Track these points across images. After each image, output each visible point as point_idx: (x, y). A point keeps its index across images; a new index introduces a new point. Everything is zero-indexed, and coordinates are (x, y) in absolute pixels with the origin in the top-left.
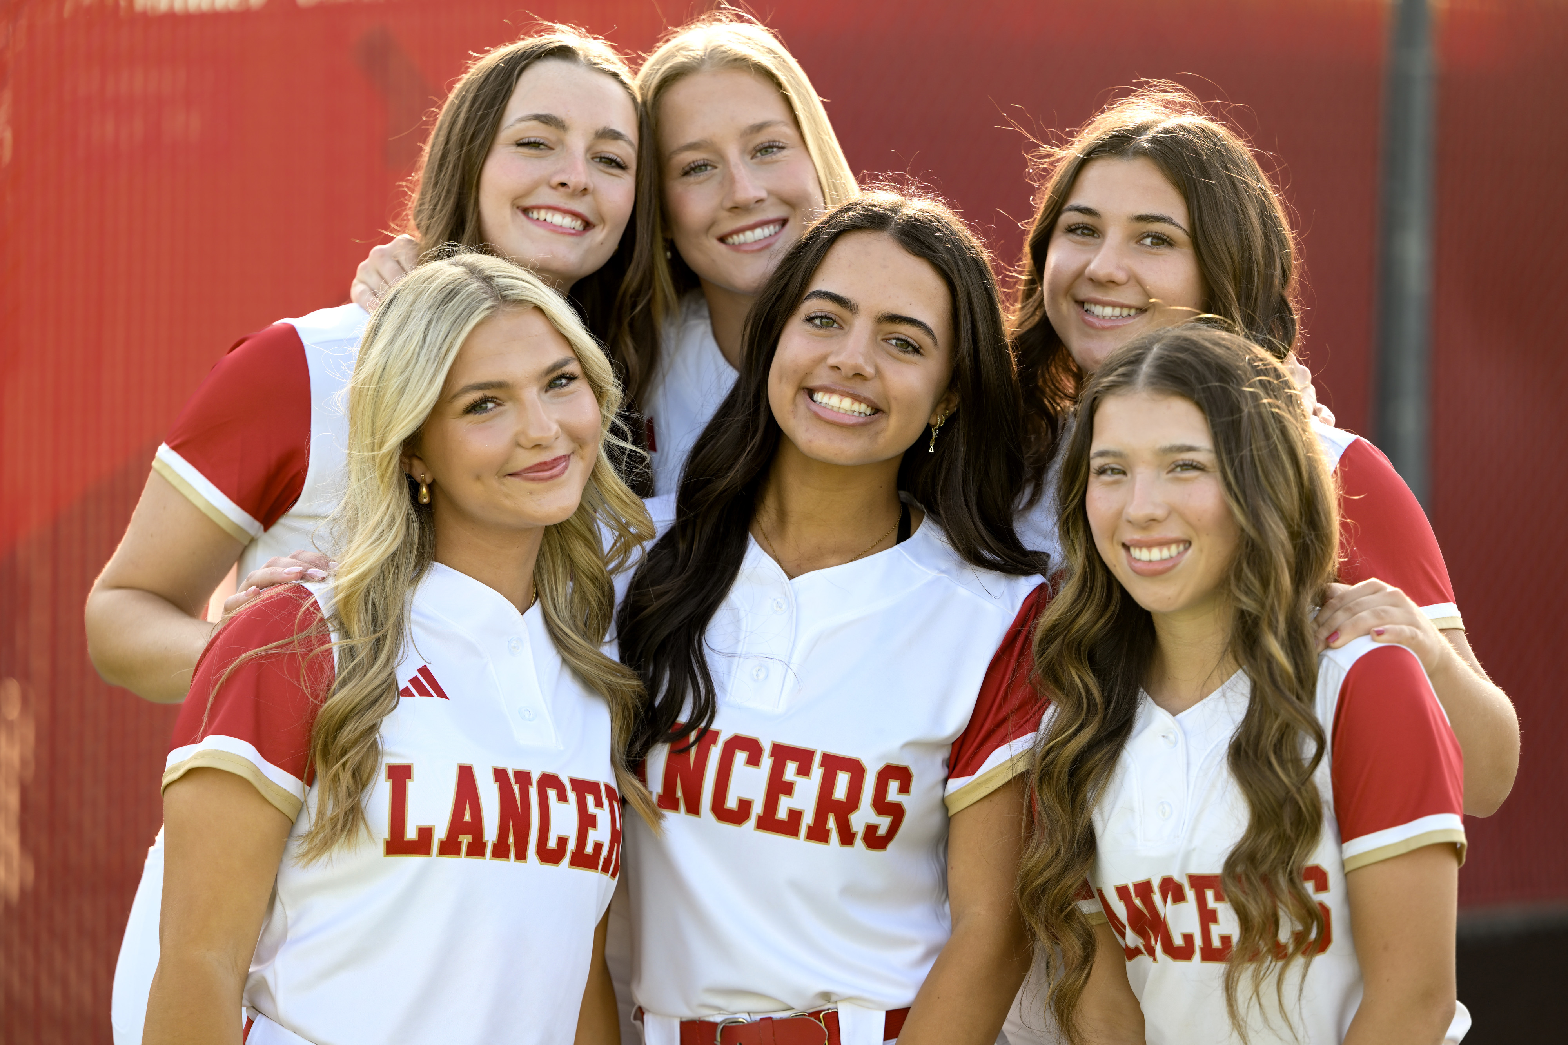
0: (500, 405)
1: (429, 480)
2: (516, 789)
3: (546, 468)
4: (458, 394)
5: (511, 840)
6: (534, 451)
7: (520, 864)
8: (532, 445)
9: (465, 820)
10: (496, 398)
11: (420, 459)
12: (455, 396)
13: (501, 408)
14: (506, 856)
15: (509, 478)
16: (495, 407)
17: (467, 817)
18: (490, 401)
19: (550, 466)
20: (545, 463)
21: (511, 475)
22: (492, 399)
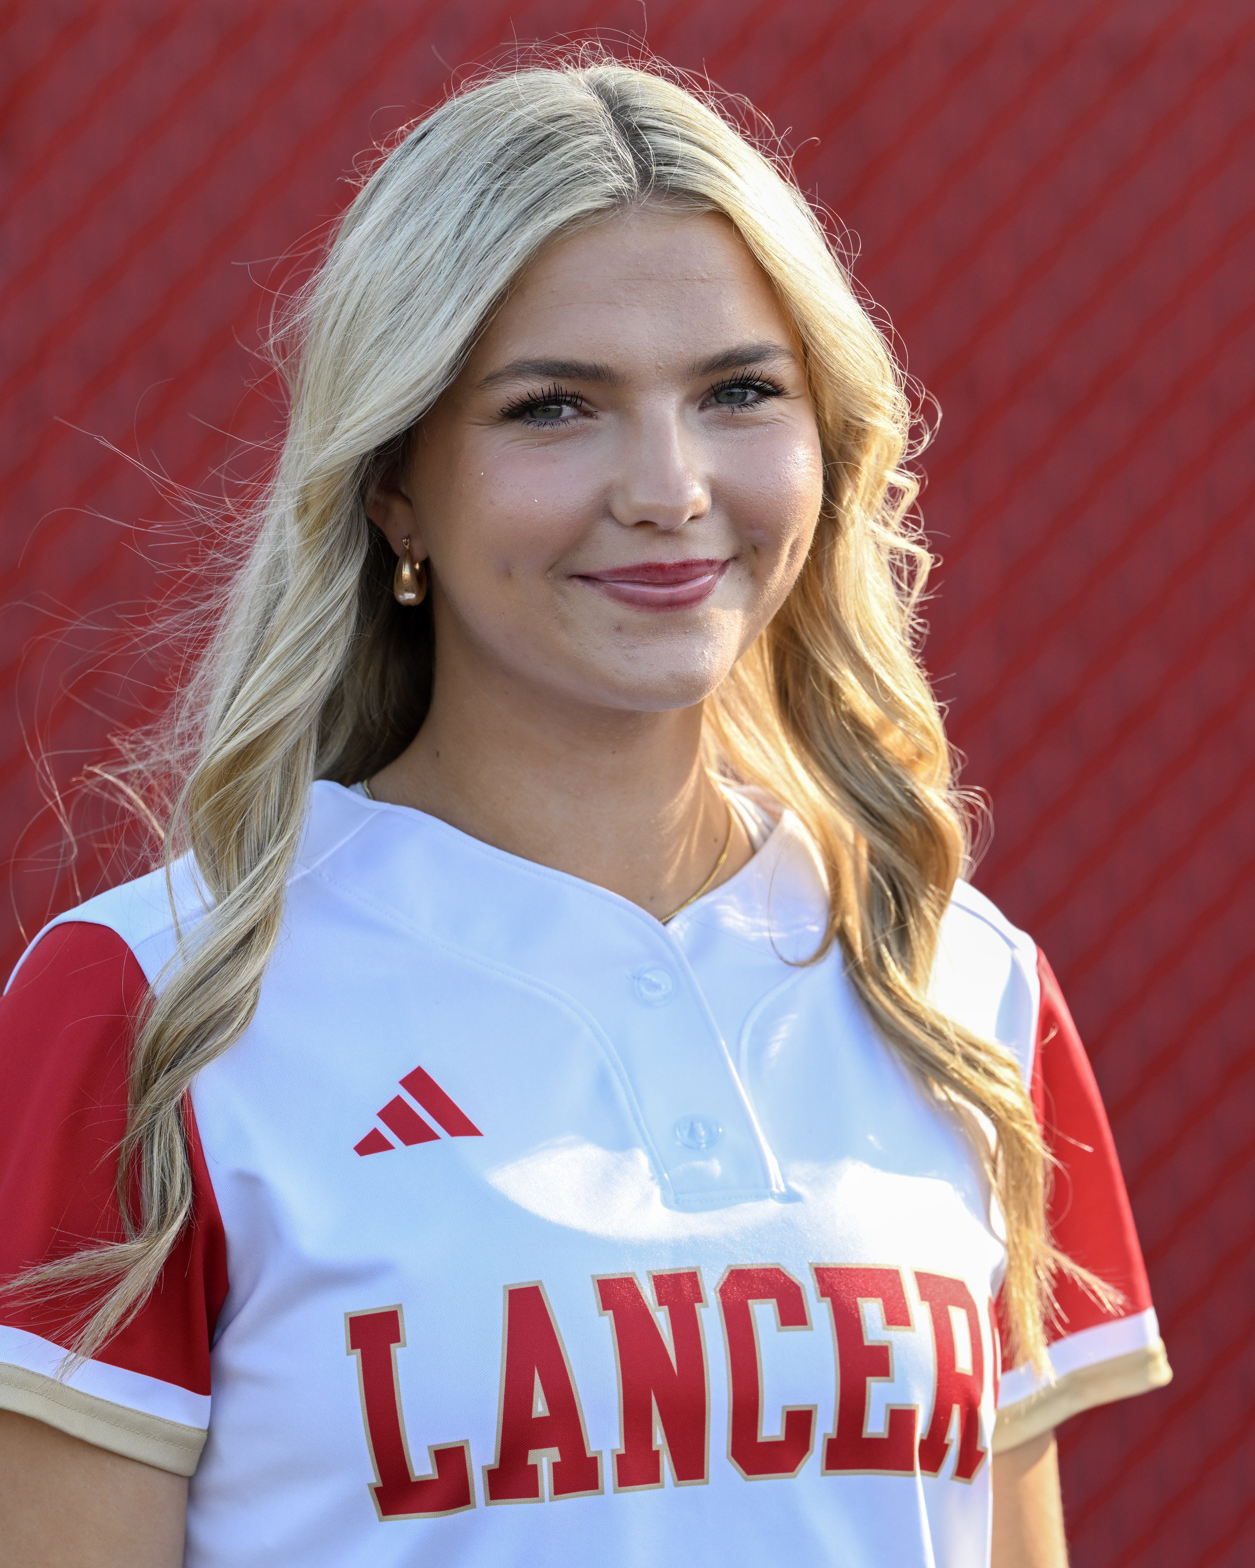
0: (587, 414)
1: (419, 554)
2: (662, 1318)
3: (660, 579)
4: (499, 375)
5: (659, 1439)
6: (640, 534)
7: (691, 1488)
8: (637, 519)
9: (535, 1415)
10: (582, 399)
11: (407, 501)
12: (494, 378)
13: (588, 421)
14: (652, 1477)
15: (579, 584)
16: (574, 417)
17: (540, 1408)
18: (568, 403)
19: (672, 577)
20: (661, 568)
21: (586, 578)
22: (574, 400)
